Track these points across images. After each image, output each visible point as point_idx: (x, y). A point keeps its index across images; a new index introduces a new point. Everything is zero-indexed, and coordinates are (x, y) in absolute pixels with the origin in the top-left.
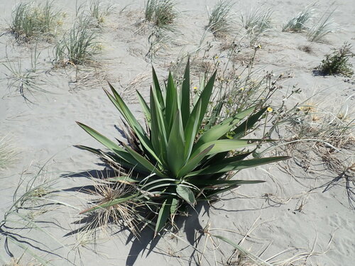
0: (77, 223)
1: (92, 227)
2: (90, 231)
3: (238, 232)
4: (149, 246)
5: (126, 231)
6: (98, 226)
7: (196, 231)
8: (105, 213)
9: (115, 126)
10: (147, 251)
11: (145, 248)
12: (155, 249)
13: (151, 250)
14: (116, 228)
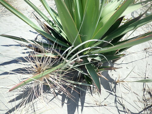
0: (13, 100)
1: (29, 100)
2: (27, 105)
3: (139, 77)
4: (80, 103)
5: (59, 96)
6: (35, 98)
7: (110, 83)
8: (38, 86)
9: (30, 31)
10: (80, 108)
11: (78, 106)
12: (85, 104)
13: (82, 106)
14: (50, 96)
